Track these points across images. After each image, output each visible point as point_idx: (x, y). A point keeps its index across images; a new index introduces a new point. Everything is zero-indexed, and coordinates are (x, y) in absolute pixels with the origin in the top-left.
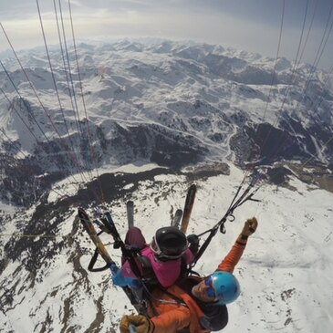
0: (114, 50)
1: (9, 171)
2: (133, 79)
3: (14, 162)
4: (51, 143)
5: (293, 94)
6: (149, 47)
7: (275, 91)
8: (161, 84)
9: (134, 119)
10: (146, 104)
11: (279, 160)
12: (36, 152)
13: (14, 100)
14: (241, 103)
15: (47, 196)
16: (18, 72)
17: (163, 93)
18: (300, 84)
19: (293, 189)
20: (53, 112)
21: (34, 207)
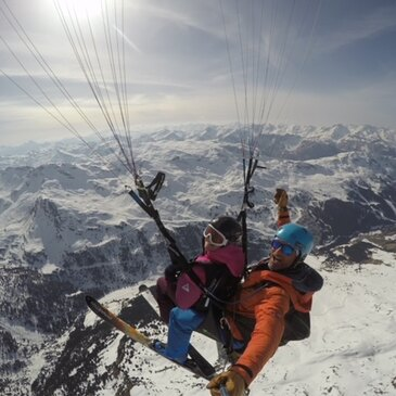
0: (153, 140)
1: (32, 289)
2: (176, 172)
3: (38, 278)
4: (85, 253)
5: (356, 161)
6: (192, 134)
7: (336, 162)
8: (208, 174)
9: (180, 218)
10: (193, 199)
11: (356, 235)
12: (66, 265)
13: (37, 202)
14: (301, 182)
15: (83, 319)
16: (42, 168)
17: (211, 185)
18: (363, 148)
19: (379, 262)
20: (85, 216)
21: (67, 333)
